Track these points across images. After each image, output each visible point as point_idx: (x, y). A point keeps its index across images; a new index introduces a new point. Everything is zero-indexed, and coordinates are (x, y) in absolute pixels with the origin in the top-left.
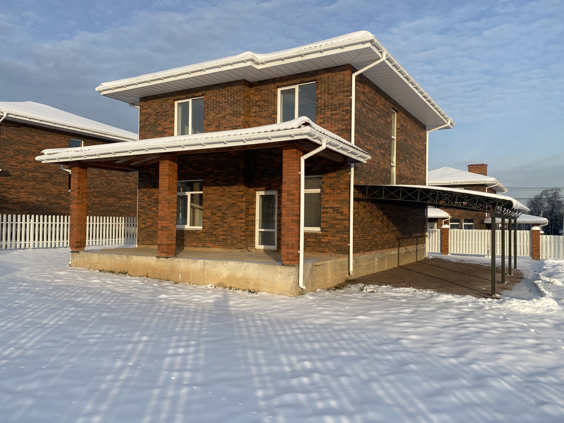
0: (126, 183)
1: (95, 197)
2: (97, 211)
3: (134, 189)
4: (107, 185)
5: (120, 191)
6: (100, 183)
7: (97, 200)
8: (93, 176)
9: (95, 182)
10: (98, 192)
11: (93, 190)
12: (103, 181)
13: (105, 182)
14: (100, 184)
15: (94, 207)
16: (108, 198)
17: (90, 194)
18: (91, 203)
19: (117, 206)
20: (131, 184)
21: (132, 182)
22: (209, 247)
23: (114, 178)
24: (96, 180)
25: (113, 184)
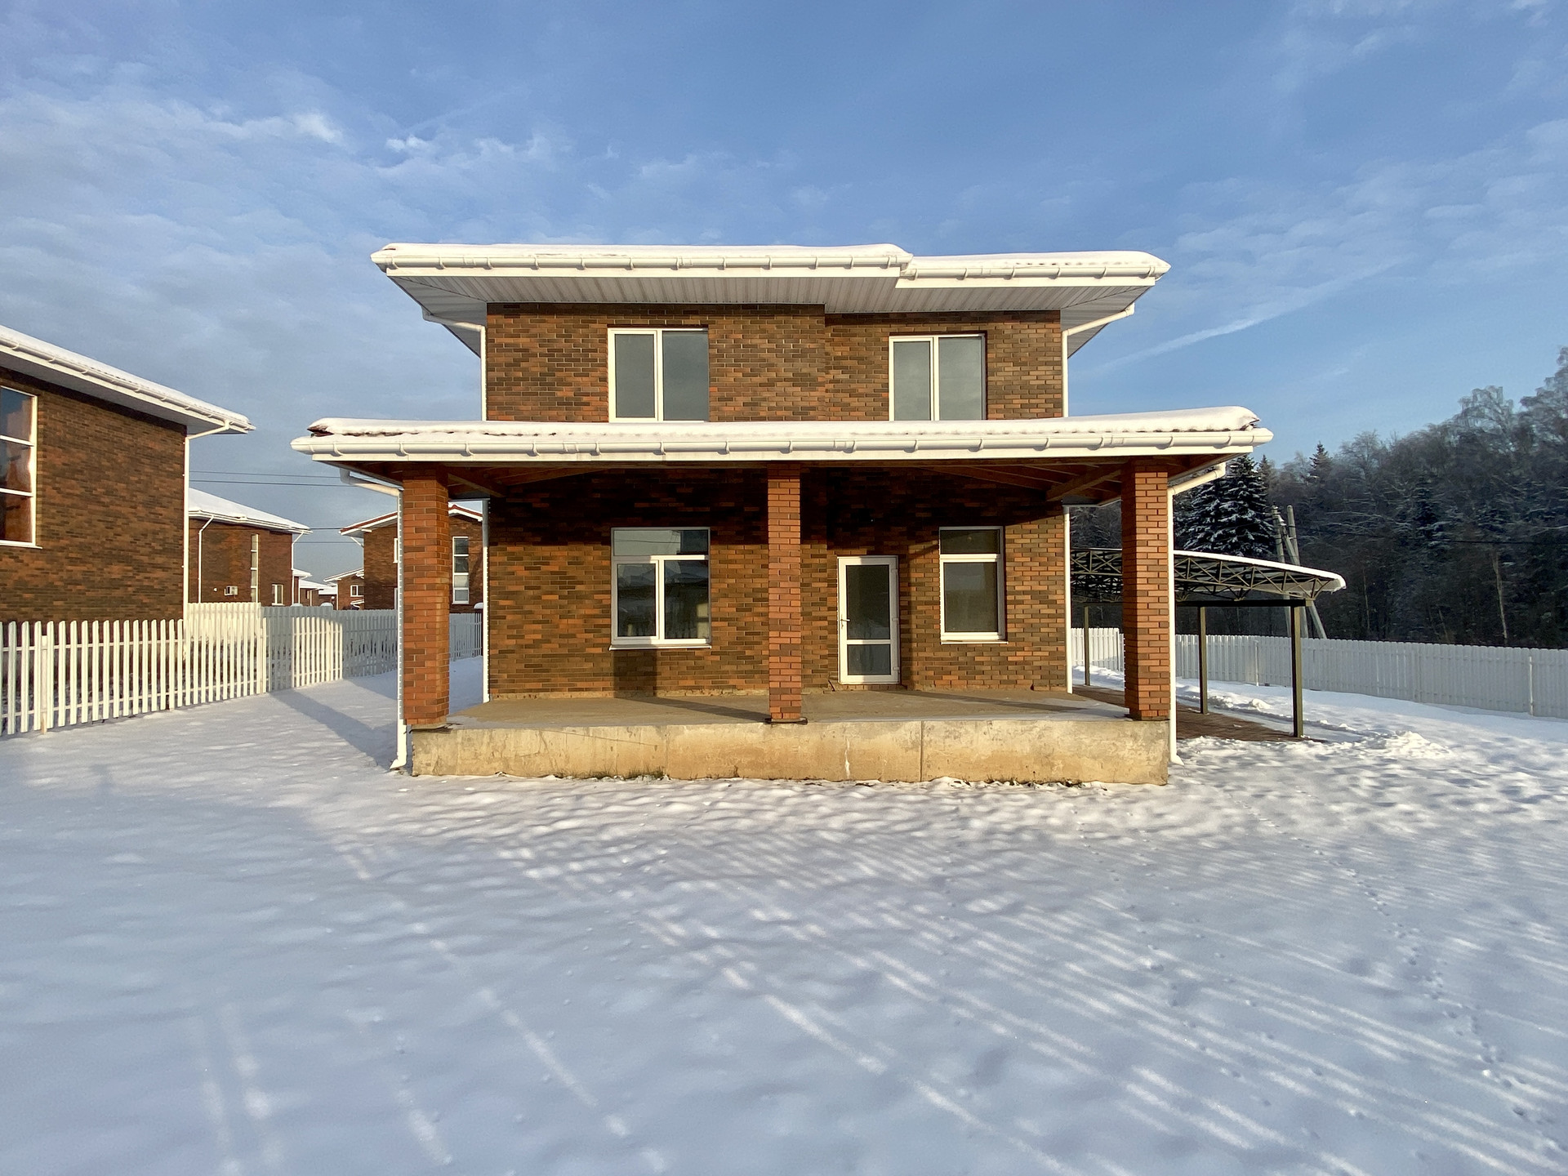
0: (154, 523)
1: (73, 561)
2: (80, 603)
3: (172, 541)
4: (107, 528)
5: (139, 546)
6: (85, 522)
7: (78, 569)
8: (68, 502)
9: (72, 517)
10: (81, 547)
11: (67, 542)
12: (94, 517)
13: (100, 521)
14: (86, 525)
15: (71, 590)
16: (108, 564)
17: (60, 554)
18: (61, 579)
19: (130, 586)
20: (167, 527)
21: (168, 521)
22: (734, 687)
23: (125, 510)
24: (74, 511)
25: (119, 526)
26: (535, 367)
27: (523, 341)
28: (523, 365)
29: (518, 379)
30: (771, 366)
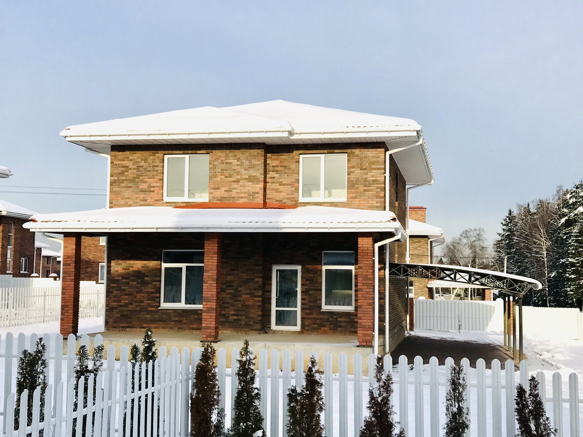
26: (131, 174)
27: (126, 163)
28: (126, 173)
29: (123, 180)
30: (238, 173)
